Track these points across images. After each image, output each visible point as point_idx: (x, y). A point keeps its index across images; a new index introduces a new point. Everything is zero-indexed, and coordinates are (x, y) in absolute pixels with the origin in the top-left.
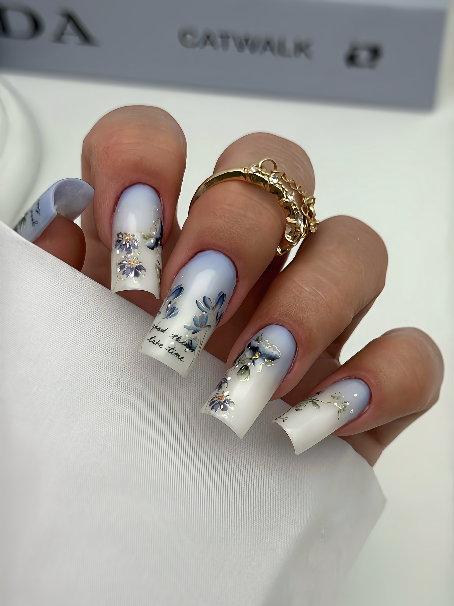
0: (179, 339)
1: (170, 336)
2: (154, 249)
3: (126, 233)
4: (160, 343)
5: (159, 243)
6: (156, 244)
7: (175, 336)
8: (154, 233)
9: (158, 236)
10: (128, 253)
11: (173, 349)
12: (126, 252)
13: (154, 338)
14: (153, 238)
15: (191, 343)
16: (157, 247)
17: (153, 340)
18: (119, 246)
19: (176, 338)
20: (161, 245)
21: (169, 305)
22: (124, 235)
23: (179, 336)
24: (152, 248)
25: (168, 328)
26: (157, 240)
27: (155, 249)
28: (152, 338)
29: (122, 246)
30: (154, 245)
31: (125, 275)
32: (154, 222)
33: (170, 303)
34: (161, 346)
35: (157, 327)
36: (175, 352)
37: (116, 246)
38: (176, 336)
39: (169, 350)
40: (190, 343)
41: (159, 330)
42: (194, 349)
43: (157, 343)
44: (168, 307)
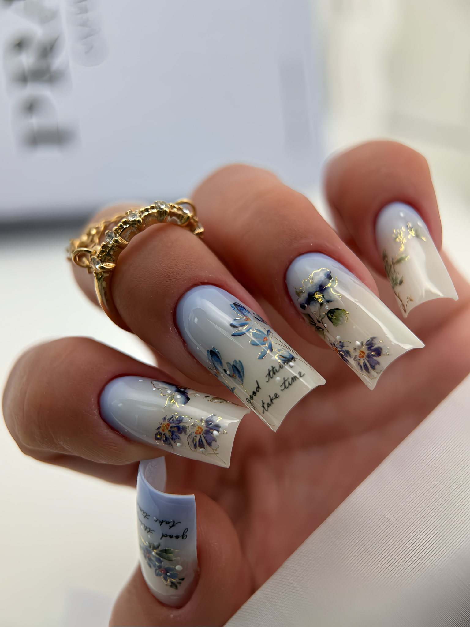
0: (274, 370)
1: (267, 381)
2: (189, 398)
3: (159, 428)
4: (273, 396)
5: (182, 389)
6: (183, 393)
7: (269, 374)
8: (169, 392)
9: (174, 388)
10: (185, 432)
11: (285, 381)
12: (183, 434)
13: (263, 403)
14: (175, 395)
15: (283, 357)
16: (186, 393)
17: (265, 406)
18: (172, 442)
19: (271, 373)
20: (185, 388)
21: (228, 372)
22: (161, 430)
23: (271, 369)
24: (188, 399)
25: (257, 381)
26: (178, 391)
27: (189, 396)
28: (263, 407)
29: (173, 438)
30: (183, 396)
31: (213, 443)
32: (154, 389)
33: (225, 371)
34: (277, 397)
35: (250, 396)
36: (290, 380)
37: (170, 444)
38: (270, 372)
39: (285, 387)
40: (284, 359)
41: (256, 393)
42: (291, 357)
43: (272, 400)
44: (229, 375)
